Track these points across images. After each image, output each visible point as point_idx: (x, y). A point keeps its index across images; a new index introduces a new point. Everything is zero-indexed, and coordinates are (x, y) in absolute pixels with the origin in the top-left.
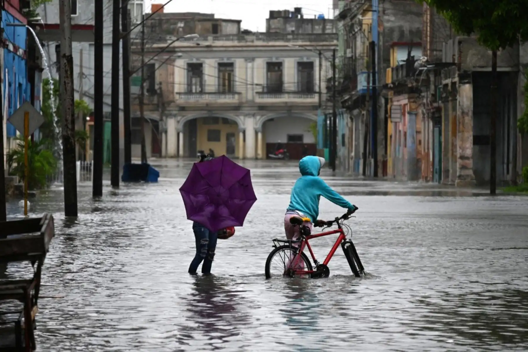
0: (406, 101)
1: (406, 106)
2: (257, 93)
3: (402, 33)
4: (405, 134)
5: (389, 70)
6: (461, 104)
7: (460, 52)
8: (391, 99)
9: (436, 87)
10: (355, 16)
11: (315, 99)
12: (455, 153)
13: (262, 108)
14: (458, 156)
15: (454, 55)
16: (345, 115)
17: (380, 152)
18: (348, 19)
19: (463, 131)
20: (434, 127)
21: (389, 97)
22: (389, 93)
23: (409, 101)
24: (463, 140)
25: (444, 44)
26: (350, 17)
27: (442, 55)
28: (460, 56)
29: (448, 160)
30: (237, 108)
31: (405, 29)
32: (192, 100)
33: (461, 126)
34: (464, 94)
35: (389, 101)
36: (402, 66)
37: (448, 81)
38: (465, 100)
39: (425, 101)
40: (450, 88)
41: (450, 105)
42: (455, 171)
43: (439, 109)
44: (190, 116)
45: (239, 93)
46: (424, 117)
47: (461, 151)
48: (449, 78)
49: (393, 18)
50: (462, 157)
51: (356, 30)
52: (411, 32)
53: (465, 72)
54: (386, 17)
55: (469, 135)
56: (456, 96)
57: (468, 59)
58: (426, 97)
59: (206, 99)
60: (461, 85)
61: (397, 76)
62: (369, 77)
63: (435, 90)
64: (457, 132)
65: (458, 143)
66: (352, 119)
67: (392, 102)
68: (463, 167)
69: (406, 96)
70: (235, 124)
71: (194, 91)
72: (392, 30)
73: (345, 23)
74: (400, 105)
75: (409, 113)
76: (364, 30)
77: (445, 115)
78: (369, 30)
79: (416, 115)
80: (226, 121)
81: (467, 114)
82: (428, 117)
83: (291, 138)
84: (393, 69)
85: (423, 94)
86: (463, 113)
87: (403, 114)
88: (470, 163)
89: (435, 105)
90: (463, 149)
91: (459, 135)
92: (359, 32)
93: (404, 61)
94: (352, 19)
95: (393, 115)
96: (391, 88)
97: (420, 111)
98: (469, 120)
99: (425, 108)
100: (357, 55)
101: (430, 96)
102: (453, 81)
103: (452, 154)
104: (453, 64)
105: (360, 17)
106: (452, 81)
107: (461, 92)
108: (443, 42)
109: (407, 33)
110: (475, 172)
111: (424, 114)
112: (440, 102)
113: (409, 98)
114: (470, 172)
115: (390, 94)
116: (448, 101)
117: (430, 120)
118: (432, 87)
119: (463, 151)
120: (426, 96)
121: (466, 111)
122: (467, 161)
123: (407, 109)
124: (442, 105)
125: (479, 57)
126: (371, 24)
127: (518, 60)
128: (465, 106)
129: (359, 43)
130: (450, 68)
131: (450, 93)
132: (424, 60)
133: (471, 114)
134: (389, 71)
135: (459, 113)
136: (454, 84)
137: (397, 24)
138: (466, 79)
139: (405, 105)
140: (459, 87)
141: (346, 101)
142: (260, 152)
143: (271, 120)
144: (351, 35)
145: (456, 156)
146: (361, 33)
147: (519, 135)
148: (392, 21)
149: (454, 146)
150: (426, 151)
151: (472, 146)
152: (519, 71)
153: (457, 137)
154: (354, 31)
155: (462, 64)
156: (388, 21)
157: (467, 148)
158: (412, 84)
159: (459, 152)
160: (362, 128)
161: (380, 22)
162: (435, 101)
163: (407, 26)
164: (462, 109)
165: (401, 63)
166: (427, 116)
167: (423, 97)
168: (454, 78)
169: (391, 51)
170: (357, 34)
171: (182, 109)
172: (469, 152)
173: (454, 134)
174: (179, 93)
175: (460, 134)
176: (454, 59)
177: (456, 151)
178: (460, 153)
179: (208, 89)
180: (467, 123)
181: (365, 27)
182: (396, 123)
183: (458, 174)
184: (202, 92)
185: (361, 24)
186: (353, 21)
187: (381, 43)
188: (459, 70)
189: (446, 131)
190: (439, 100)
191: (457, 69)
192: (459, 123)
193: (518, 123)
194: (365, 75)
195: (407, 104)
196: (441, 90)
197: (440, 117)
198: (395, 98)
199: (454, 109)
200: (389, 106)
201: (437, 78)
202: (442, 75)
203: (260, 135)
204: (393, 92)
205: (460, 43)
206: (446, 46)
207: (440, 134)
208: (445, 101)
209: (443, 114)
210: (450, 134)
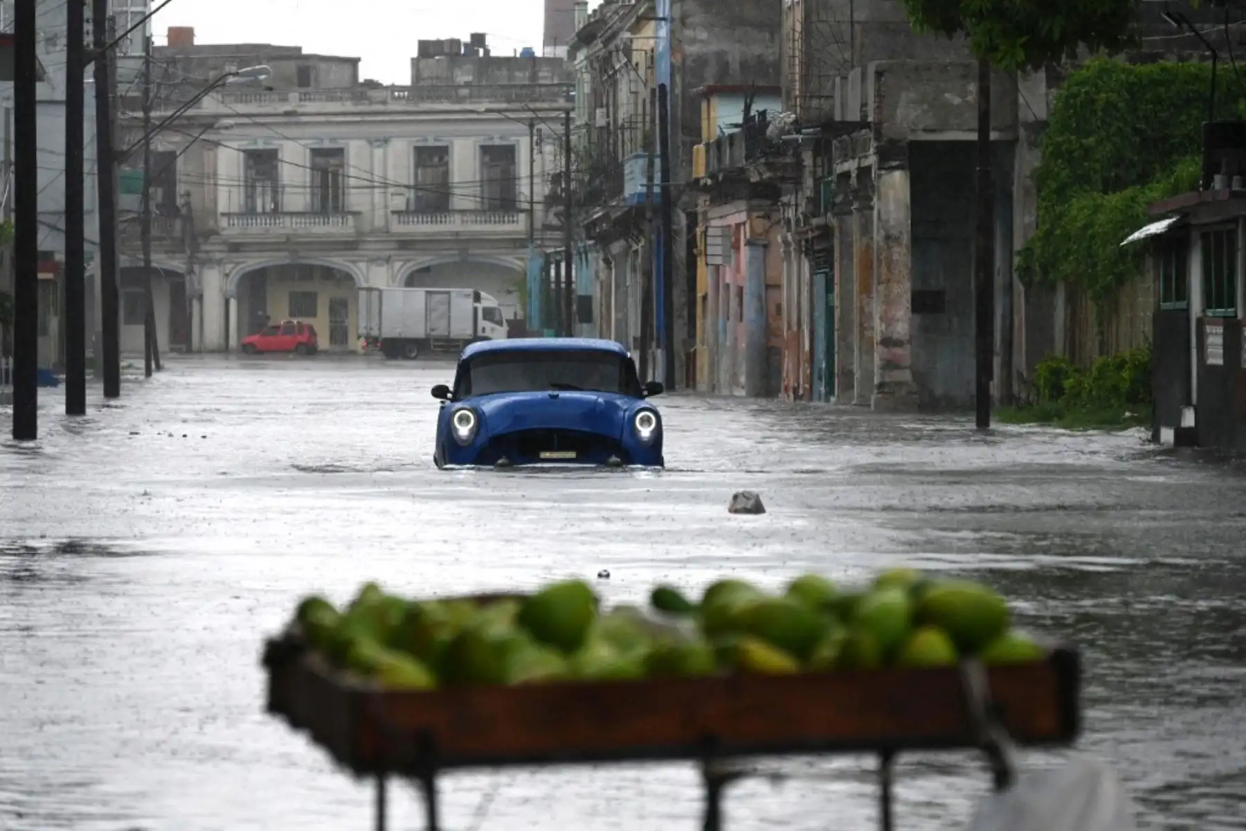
0: (742, 217)
1: (742, 228)
2: (393, 212)
3: (724, 67)
4: (740, 291)
5: (700, 149)
6: (883, 217)
7: (880, 96)
8: (705, 213)
9: (817, 181)
10: (614, 36)
11: (520, 224)
12: (867, 333)
13: (405, 244)
14: (877, 338)
15: (864, 105)
16: (592, 256)
17: (680, 333)
18: (598, 44)
19: (889, 281)
20: (812, 274)
21: (700, 209)
22: (700, 201)
23: (749, 217)
24: (888, 302)
25: (838, 80)
26: (603, 39)
27: (833, 107)
28: (879, 108)
29: (849, 349)
30: (351, 245)
31: (730, 59)
32: (256, 228)
33: (884, 269)
34: (891, 193)
35: (700, 218)
36: (731, 136)
37: (851, 166)
38: (892, 207)
39: (790, 213)
40: (853, 180)
41: (854, 222)
42: (868, 376)
43: (826, 233)
44: (253, 262)
45: (356, 214)
46: (787, 253)
47: (884, 326)
48: (853, 158)
49: (704, 35)
50: (887, 342)
51: (617, 67)
52: (744, 65)
53: (892, 142)
54: (688, 33)
55: (903, 290)
56: (870, 199)
57: (899, 112)
58: (794, 206)
59: (287, 226)
60: (883, 172)
61: (720, 160)
62: (651, 164)
63: (816, 188)
64: (875, 281)
65: (876, 309)
66: (607, 261)
67: (706, 220)
68: (889, 365)
69: (742, 205)
70: (349, 277)
71: (259, 209)
72: (701, 61)
73: (591, 52)
74: (727, 227)
75: (749, 243)
76: (637, 64)
77: (841, 243)
78: (649, 63)
79: (766, 247)
80: (328, 273)
81: (897, 240)
82: (799, 251)
84: (708, 145)
85: (785, 199)
86: (888, 237)
87: (736, 247)
88: (904, 353)
89: (817, 221)
90: (888, 320)
91: (878, 290)
92: (623, 71)
93: (736, 126)
94: (606, 43)
95: (710, 250)
96: (706, 189)
97: (779, 239)
98: (901, 255)
99: (789, 230)
100: (620, 122)
101: (803, 203)
102: (862, 165)
103: (862, 335)
104: (864, 124)
105: (627, 35)
106: (859, 164)
107: (882, 189)
108: (835, 77)
109: (735, 67)
110: (916, 375)
111: (786, 242)
112: (829, 214)
113: (750, 211)
114: (906, 376)
115: (702, 201)
116: (849, 213)
117: (804, 258)
118: (809, 182)
119: (888, 325)
120: (793, 202)
121: (894, 232)
122: (898, 351)
123: (744, 235)
124: (834, 222)
125: (925, 107)
126: (652, 50)
127: (1017, 116)
128: (892, 222)
129: (623, 94)
130: (855, 135)
131: (856, 192)
132: (791, 120)
133: (906, 239)
134: (698, 149)
135: (878, 236)
136: (864, 172)
137: (714, 47)
138: (896, 160)
139: (738, 226)
140: (880, 176)
141: (594, 223)
143: (427, 270)
144: (605, 77)
145: (871, 338)
146: (628, 73)
147: (1019, 287)
148: (701, 41)
149: (865, 316)
150: (795, 328)
151: (909, 315)
152: (1016, 140)
153: (874, 295)
154: (613, 68)
155: (885, 125)
156: (693, 41)
157: (898, 320)
158: (761, 174)
159: (878, 327)
160: (634, 284)
161: (675, 44)
162: (815, 213)
163: (735, 52)
164: (886, 230)
165: (728, 131)
166: (795, 249)
167: (787, 204)
168: (866, 157)
169: (704, 105)
170: (618, 76)
171: (235, 248)
172: (902, 328)
173: (866, 289)
174: (228, 215)
175: (882, 288)
176: (865, 116)
177: (871, 328)
178: (882, 331)
179: (288, 205)
180: (898, 261)
181: (637, 57)
182: (717, 267)
183: (876, 381)
184: (277, 212)
185: (628, 51)
186: (612, 47)
187: (678, 91)
188: (878, 137)
189: (846, 280)
190: (826, 211)
191: (872, 135)
192: (879, 261)
193: (1017, 260)
194: (642, 163)
195: (744, 223)
196: (833, 186)
197: (830, 251)
198: (714, 212)
199: (866, 229)
200: (699, 230)
201: (819, 160)
202: (835, 153)
204: (708, 197)
205: (879, 74)
206: (843, 87)
207: (829, 288)
208: (842, 212)
209: (836, 242)
210: (856, 288)
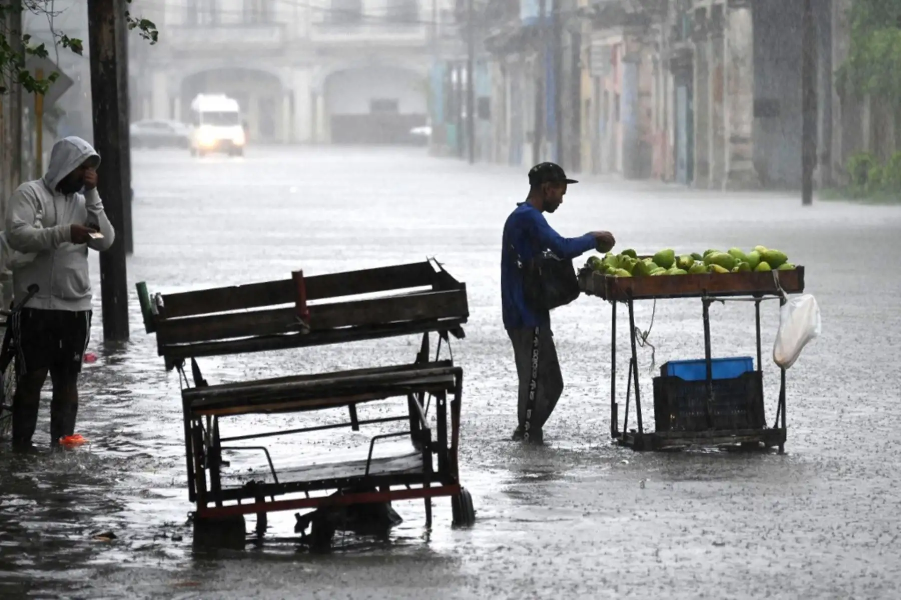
0: (618, 39)
1: (619, 48)
2: (314, 24)
4: (617, 97)
6: (732, 43)
8: (587, 35)
9: (679, 13)
12: (720, 132)
13: (324, 51)
14: (727, 136)
16: (490, 64)
17: (567, 130)
19: (736, 92)
20: (676, 86)
21: (583, 31)
23: (625, 39)
24: (735, 108)
29: (706, 145)
30: (278, 52)
32: (198, 38)
33: (732, 83)
34: (738, 26)
35: (584, 38)
37: (706, 3)
38: (739, 36)
39: (659, 38)
40: (708, 15)
41: (709, 46)
42: (720, 166)
43: (687, 54)
44: (193, 66)
45: (283, 26)
46: (656, 68)
47: (732, 127)
50: (735, 140)
55: (747, 100)
56: (721, 29)
58: (661, 31)
59: (222, 37)
60: (732, 9)
63: (679, 20)
64: (725, 93)
65: (727, 115)
66: (503, 70)
67: (589, 40)
68: (737, 157)
69: (619, 29)
70: (274, 80)
71: (200, 21)
74: (607, 47)
75: (626, 60)
77: (699, 64)
79: (639, 63)
80: (260, 76)
81: (743, 62)
82: (665, 68)
83: (377, 105)
85: (654, 26)
86: (735, 59)
87: (613, 62)
88: (748, 149)
89: (679, 45)
90: (736, 123)
91: (728, 99)
95: (593, 64)
96: (589, 16)
97: (650, 57)
98: (746, 72)
99: (658, 51)
101: (669, 30)
102: (716, 3)
103: (715, 133)
106: (713, 1)
107: (731, 22)
110: (756, 165)
111: (655, 62)
112: (690, 40)
113: (625, 34)
114: (749, 165)
115: (586, 25)
116: (706, 39)
117: (669, 73)
118: (673, 15)
119: (736, 127)
120: (660, 29)
121: (741, 56)
122: (743, 147)
123: (621, 53)
124: (693, 46)
128: (739, 48)
131: (710, 23)
133: (749, 61)
135: (727, 59)
136: (717, 8)
139: (616, 46)
140: (728, 13)
141: (493, 39)
142: (320, 130)
143: (340, 73)
145: (722, 137)
147: (836, 98)
149: (718, 119)
150: (662, 127)
151: (752, 118)
153: (725, 103)
157: (743, 123)
158: (634, 7)
159: (728, 129)
160: (528, 88)
162: (678, 39)
164: (734, 53)
166: (662, 66)
167: (657, 31)
171: (181, 54)
172: (746, 129)
173: (719, 98)
174: (174, 27)
175: (730, 97)
177: (723, 128)
178: (731, 132)
179: (224, 18)
180: (743, 77)
182: (599, 78)
183: (727, 169)
184: (214, 24)
189: (703, 90)
190: (687, 37)
192: (729, 78)
193: (834, 79)
195: (619, 44)
196: (693, 18)
197: (689, 68)
198: (596, 34)
199: (718, 52)
200: (583, 47)
203: (320, 101)
204: (591, 23)
207: (690, 96)
208: (699, 38)
209: (695, 62)
210: (711, 98)
